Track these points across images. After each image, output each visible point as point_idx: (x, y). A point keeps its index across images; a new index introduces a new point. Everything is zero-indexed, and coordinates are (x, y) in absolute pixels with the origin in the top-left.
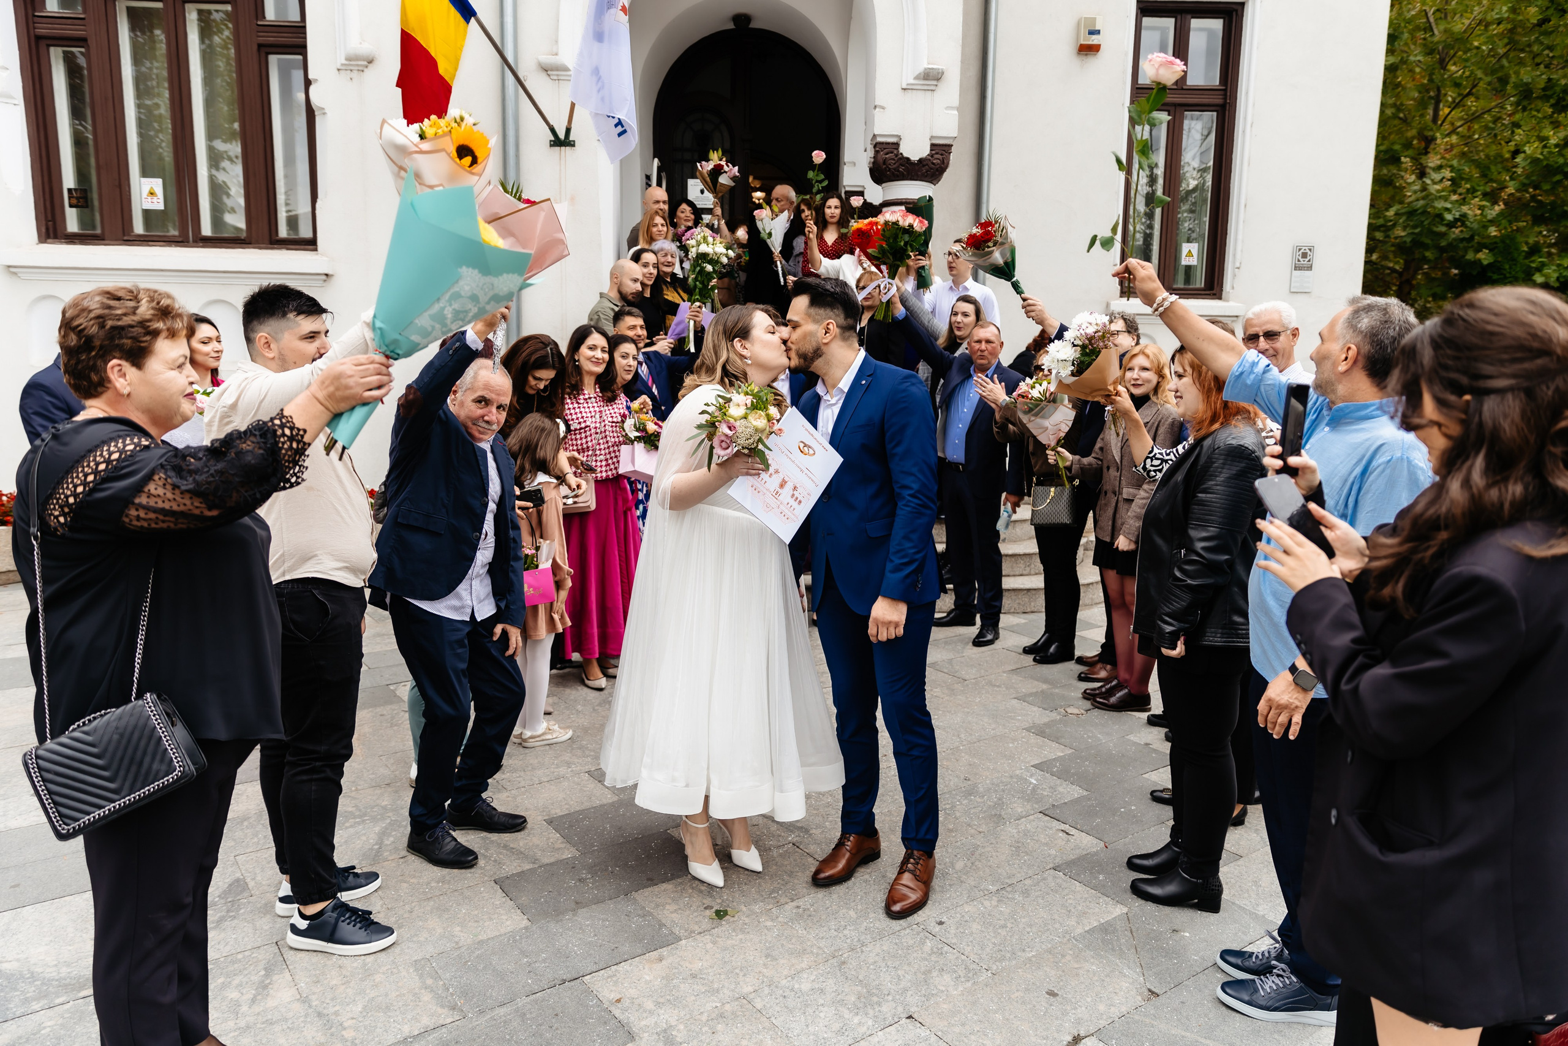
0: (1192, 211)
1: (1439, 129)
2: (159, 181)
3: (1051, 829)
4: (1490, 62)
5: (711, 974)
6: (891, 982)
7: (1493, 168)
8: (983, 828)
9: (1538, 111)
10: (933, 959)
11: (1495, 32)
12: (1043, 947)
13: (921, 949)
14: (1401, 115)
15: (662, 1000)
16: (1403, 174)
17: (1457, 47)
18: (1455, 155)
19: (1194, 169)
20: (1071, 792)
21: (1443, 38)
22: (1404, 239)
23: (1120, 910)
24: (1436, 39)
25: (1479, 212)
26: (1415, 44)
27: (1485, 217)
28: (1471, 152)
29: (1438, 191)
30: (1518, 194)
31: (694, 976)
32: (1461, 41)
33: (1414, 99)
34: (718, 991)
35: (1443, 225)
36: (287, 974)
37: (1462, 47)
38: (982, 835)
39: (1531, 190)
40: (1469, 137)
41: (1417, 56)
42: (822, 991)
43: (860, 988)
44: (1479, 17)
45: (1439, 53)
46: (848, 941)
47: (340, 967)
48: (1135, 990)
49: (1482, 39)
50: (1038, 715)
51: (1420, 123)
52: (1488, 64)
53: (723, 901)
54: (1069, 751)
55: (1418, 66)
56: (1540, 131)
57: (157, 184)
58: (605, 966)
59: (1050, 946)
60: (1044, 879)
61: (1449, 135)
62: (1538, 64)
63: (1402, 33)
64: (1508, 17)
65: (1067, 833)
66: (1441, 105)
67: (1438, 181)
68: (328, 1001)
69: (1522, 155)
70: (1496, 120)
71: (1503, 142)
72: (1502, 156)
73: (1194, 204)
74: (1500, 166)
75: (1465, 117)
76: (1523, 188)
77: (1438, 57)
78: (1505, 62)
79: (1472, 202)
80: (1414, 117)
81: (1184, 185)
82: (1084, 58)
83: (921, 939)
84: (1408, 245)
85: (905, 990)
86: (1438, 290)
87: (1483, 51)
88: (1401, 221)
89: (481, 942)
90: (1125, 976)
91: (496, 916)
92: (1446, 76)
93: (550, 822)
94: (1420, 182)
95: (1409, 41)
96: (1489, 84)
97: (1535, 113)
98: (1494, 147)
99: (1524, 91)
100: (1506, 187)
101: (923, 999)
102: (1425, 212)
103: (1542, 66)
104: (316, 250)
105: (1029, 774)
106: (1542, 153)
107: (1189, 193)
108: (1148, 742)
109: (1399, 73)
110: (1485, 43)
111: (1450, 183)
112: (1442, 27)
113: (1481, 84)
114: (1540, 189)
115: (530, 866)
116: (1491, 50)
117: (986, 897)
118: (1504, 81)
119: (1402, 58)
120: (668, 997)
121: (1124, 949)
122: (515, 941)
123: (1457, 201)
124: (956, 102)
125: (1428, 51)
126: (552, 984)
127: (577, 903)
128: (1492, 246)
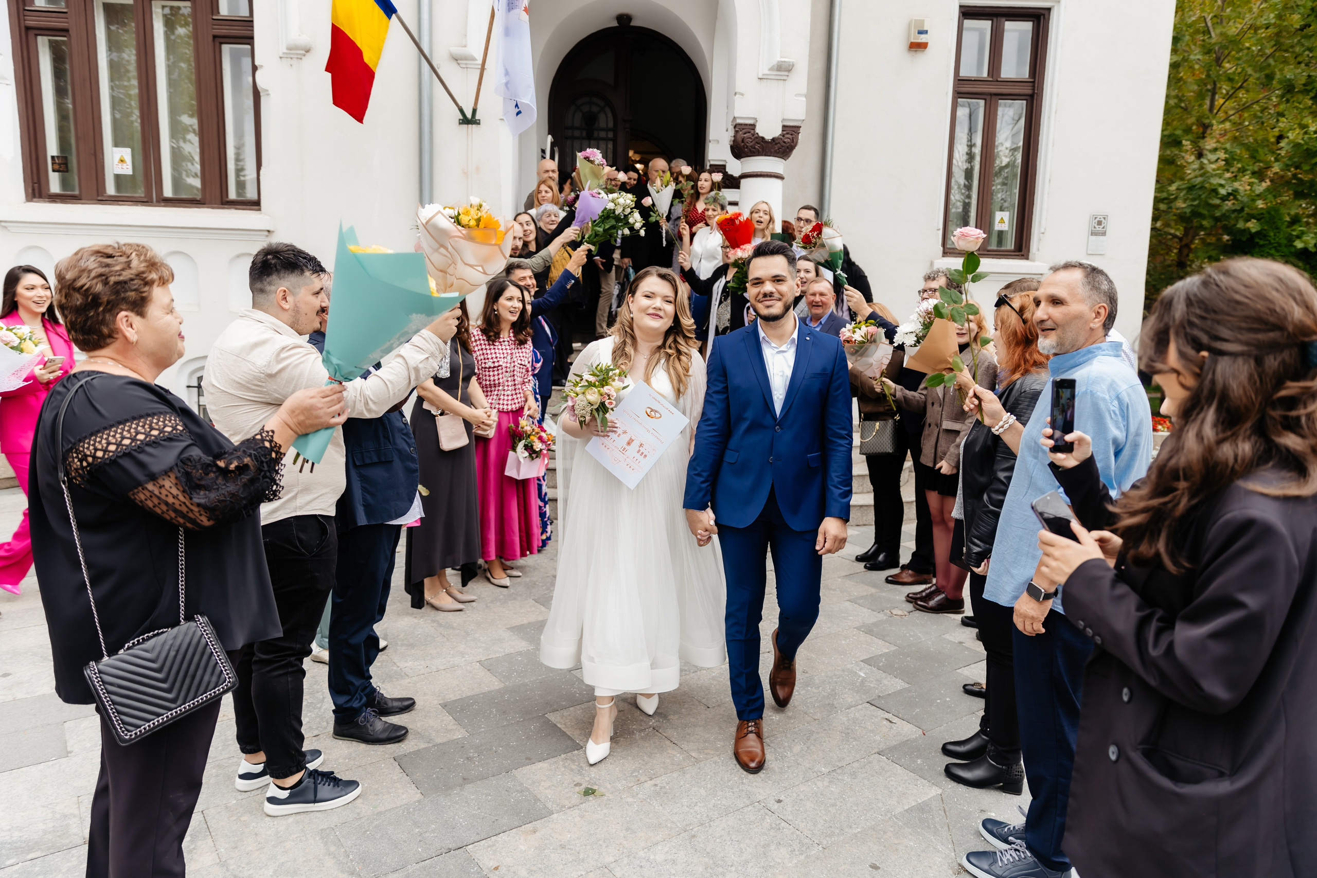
0: (1004, 184)
1: (1214, 117)
2: (129, 150)
3: (876, 717)
4: (1259, 60)
5: (578, 845)
6: (734, 854)
7: (1260, 150)
8: (818, 716)
9: (1300, 103)
10: (771, 834)
11: (1263, 35)
12: (868, 824)
13: (761, 824)
14: (1183, 105)
15: (534, 868)
16: (1183, 154)
17: (1230, 47)
18: (1228, 139)
19: (1007, 148)
20: (895, 684)
21: (1220, 40)
22: (1185, 210)
23: (935, 791)
24: (1213, 41)
25: (1248, 188)
26: (1195, 44)
27: (1254, 192)
28: (1242, 137)
29: (1214, 170)
30: (1282, 173)
31: (563, 847)
32: (1234, 43)
33: (1194, 92)
34: (583, 861)
35: (1218, 198)
36: (209, 840)
37: (1235, 48)
38: (817, 722)
39: (1292, 169)
40: (1240, 124)
41: (1196, 55)
42: (674, 862)
43: (707, 860)
44: (1250, 22)
45: (1215, 53)
46: (698, 816)
47: (256, 834)
48: (947, 865)
49: (1253, 40)
50: (867, 616)
51: (1198, 112)
52: (1257, 62)
53: (591, 779)
54: (894, 648)
55: (1197, 63)
56: (1302, 120)
57: (126, 153)
58: (486, 837)
59: (873, 823)
60: (870, 762)
61: (1223, 122)
62: (1299, 63)
63: (1184, 36)
64: (1275, 23)
65: (890, 722)
66: (1217, 97)
67: (1213, 162)
68: (243, 865)
69: (1286, 140)
70: (1263, 110)
71: (1268, 129)
72: (1268, 141)
73: (1006, 178)
74: (1266, 149)
75: (1237, 107)
76: (1287, 167)
77: (1214, 56)
78: (1271, 61)
79: (1243, 179)
80: (1194, 106)
81: (998, 162)
82: (914, 53)
83: (762, 815)
84: (1188, 215)
85: (747, 862)
86: (1214, 253)
87: (1253, 51)
88: (1182, 194)
89: (379, 814)
90: (938, 851)
91: (394, 790)
92: (1221, 72)
93: (444, 706)
94: (1199, 162)
95: (1190, 43)
96: (1258, 79)
97: (1298, 105)
98: (1261, 132)
99: (1288, 86)
100: (1273, 167)
101: (762, 870)
102: (1202, 188)
103: (1303, 65)
104: (260, 210)
105: (858, 668)
106: (1303, 139)
107: (1002, 168)
108: (961, 641)
109: (1181, 69)
110: (1256, 45)
111: (1224, 163)
112: (1218, 31)
113: (1251, 79)
114: (1301, 169)
115: (426, 745)
116: (1259, 51)
117: (819, 778)
118: (1270, 77)
119: (1184, 57)
120: (540, 866)
121: (938, 827)
122: (409, 813)
123: (1230, 178)
124: (804, 90)
125: (1206, 51)
126: (439, 852)
127: (464, 779)
128: (1259, 217)
